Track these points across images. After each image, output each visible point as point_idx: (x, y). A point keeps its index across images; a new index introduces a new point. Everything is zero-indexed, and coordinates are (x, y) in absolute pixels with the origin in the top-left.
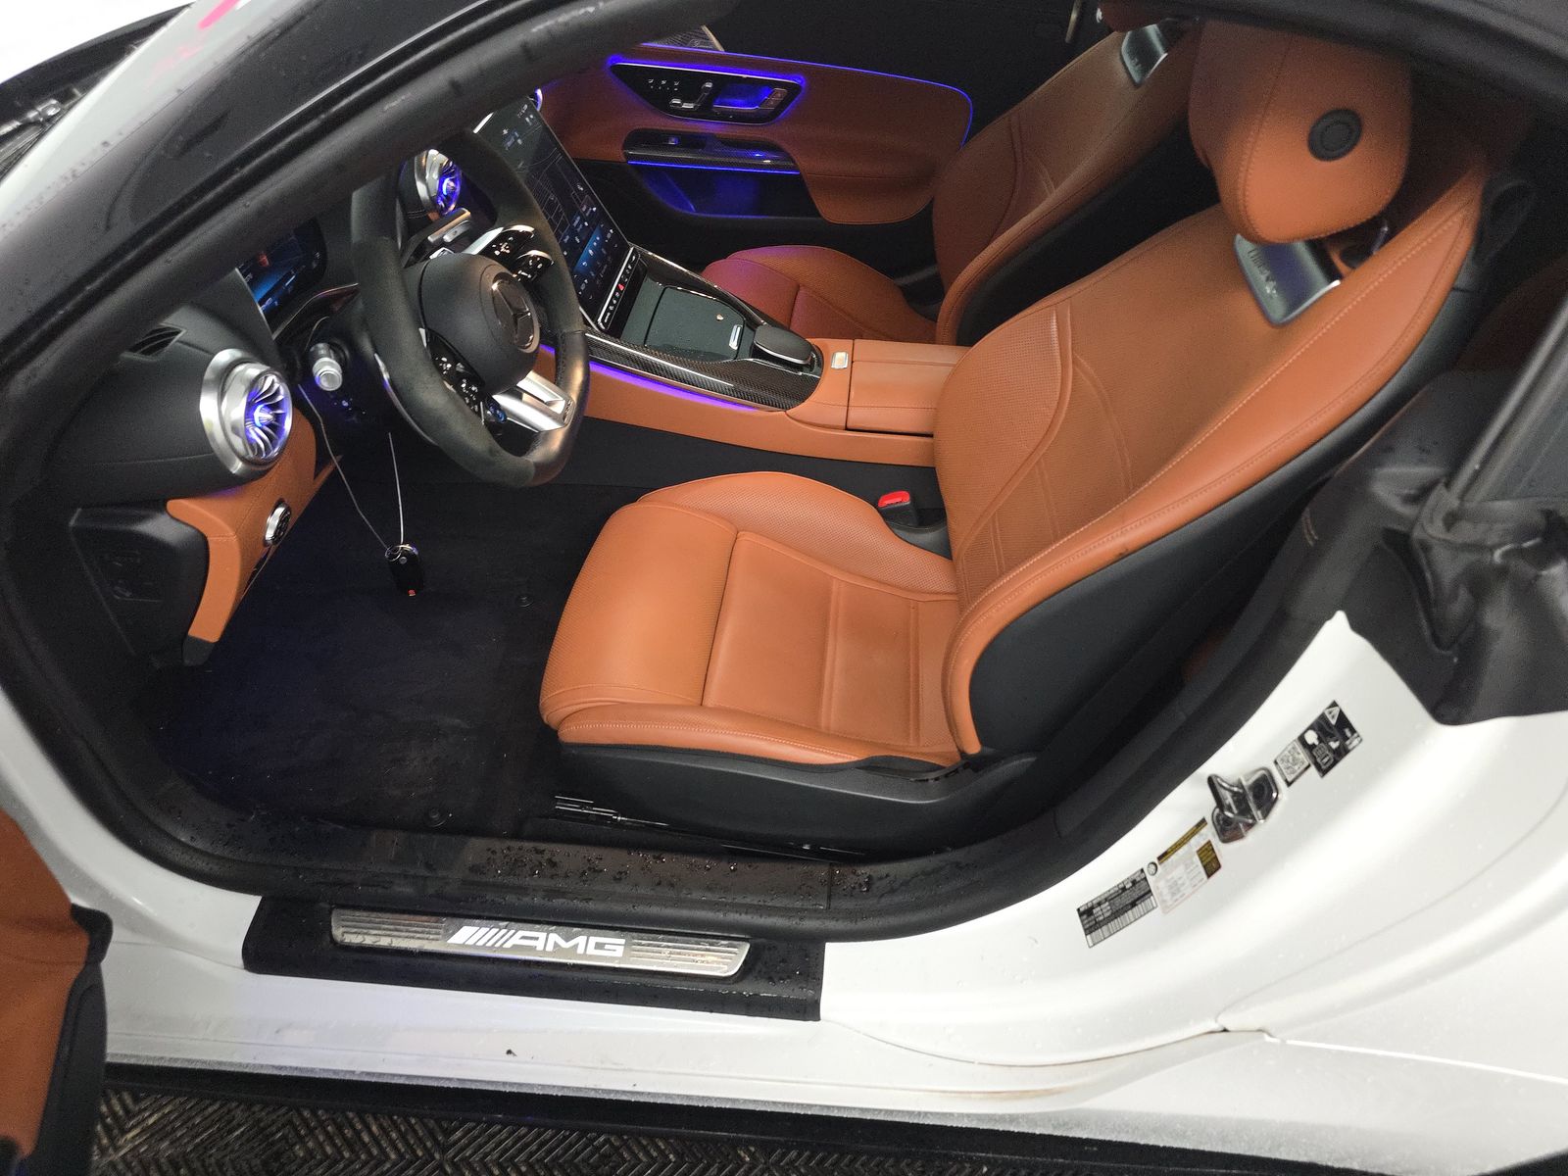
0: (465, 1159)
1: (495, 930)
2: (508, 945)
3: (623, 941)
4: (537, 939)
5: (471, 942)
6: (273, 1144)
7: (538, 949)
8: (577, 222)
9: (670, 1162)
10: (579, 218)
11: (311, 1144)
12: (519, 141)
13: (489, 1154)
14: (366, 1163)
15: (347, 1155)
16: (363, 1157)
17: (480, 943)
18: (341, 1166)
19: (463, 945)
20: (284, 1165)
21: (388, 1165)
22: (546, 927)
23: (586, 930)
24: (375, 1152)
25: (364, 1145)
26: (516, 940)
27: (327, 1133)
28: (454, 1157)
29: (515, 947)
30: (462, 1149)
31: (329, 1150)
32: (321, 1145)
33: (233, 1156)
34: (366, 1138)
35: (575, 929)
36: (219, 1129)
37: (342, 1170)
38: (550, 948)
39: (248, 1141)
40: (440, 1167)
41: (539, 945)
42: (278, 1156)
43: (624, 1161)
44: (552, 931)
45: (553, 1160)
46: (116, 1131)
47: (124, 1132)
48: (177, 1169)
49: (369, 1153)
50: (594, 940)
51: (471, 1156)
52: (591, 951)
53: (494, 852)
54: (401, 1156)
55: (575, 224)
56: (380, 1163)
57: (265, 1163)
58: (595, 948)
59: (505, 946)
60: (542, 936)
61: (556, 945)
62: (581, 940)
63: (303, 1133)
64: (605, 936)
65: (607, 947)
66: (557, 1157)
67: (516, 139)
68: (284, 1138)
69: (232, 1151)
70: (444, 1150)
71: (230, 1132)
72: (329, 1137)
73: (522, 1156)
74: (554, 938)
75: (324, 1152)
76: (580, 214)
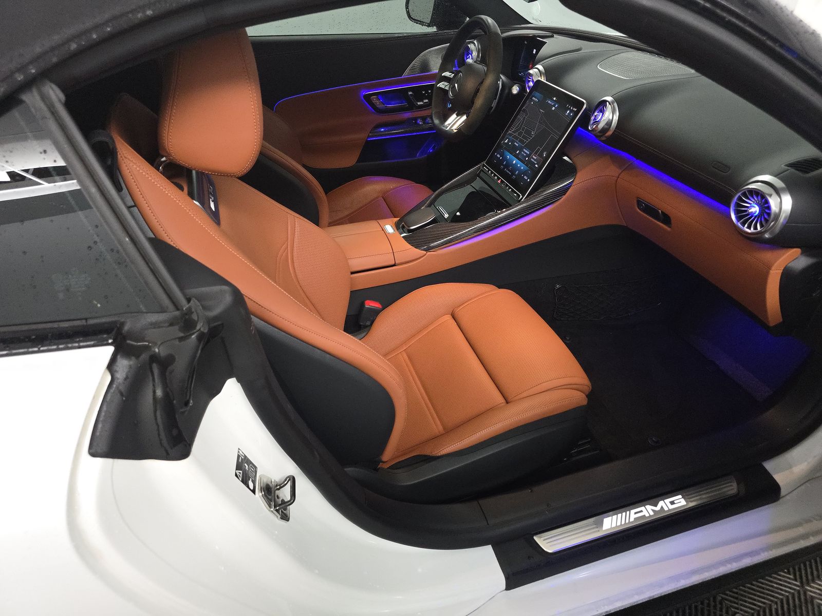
8: (526, 151)
10: (528, 153)
12: (553, 108)
55: (524, 150)
67: (554, 106)
76: (531, 154)
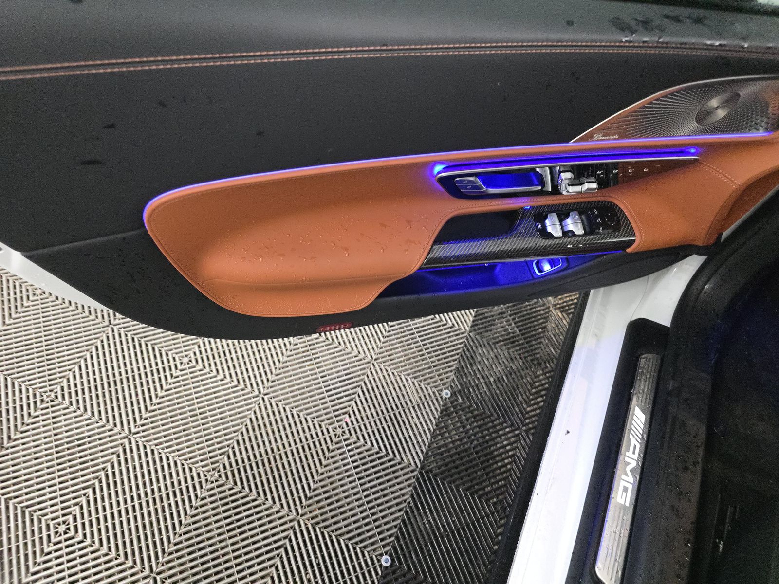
0: (520, 440)
1: (641, 432)
2: (631, 437)
3: (627, 504)
4: (634, 453)
5: (635, 417)
6: (545, 362)
7: (627, 452)
9: (494, 545)
11: (541, 377)
13: (520, 451)
14: (528, 397)
15: (534, 391)
16: (531, 397)
17: (633, 422)
18: (529, 387)
19: (633, 414)
20: (535, 365)
21: (525, 406)
22: (641, 460)
23: (637, 484)
24: (532, 402)
25: (536, 398)
26: (634, 442)
27: (545, 384)
28: (522, 436)
29: (630, 441)
30: (525, 440)
31: (537, 384)
32: (541, 381)
33: (543, 348)
34: (539, 400)
35: (638, 477)
36: (556, 344)
37: (527, 388)
38: (627, 459)
39: (549, 354)
40: (519, 428)
41: (629, 454)
42: (540, 364)
43: (501, 519)
44: (638, 464)
45: (509, 482)
46: (562, 309)
47: (561, 312)
48: (542, 328)
49: (532, 399)
50: (630, 487)
51: (521, 443)
52: (623, 484)
53: (694, 437)
54: (528, 413)
56: (526, 403)
57: (537, 359)
58: (624, 487)
59: (631, 435)
60: (636, 457)
61: (628, 464)
62: (631, 479)
63: (547, 375)
64: (632, 492)
65: (624, 494)
66: (511, 485)
68: (546, 367)
69: (545, 348)
70: (526, 431)
71: (554, 349)
72: (542, 385)
73: (514, 467)
74: (634, 464)
75: (536, 382)
